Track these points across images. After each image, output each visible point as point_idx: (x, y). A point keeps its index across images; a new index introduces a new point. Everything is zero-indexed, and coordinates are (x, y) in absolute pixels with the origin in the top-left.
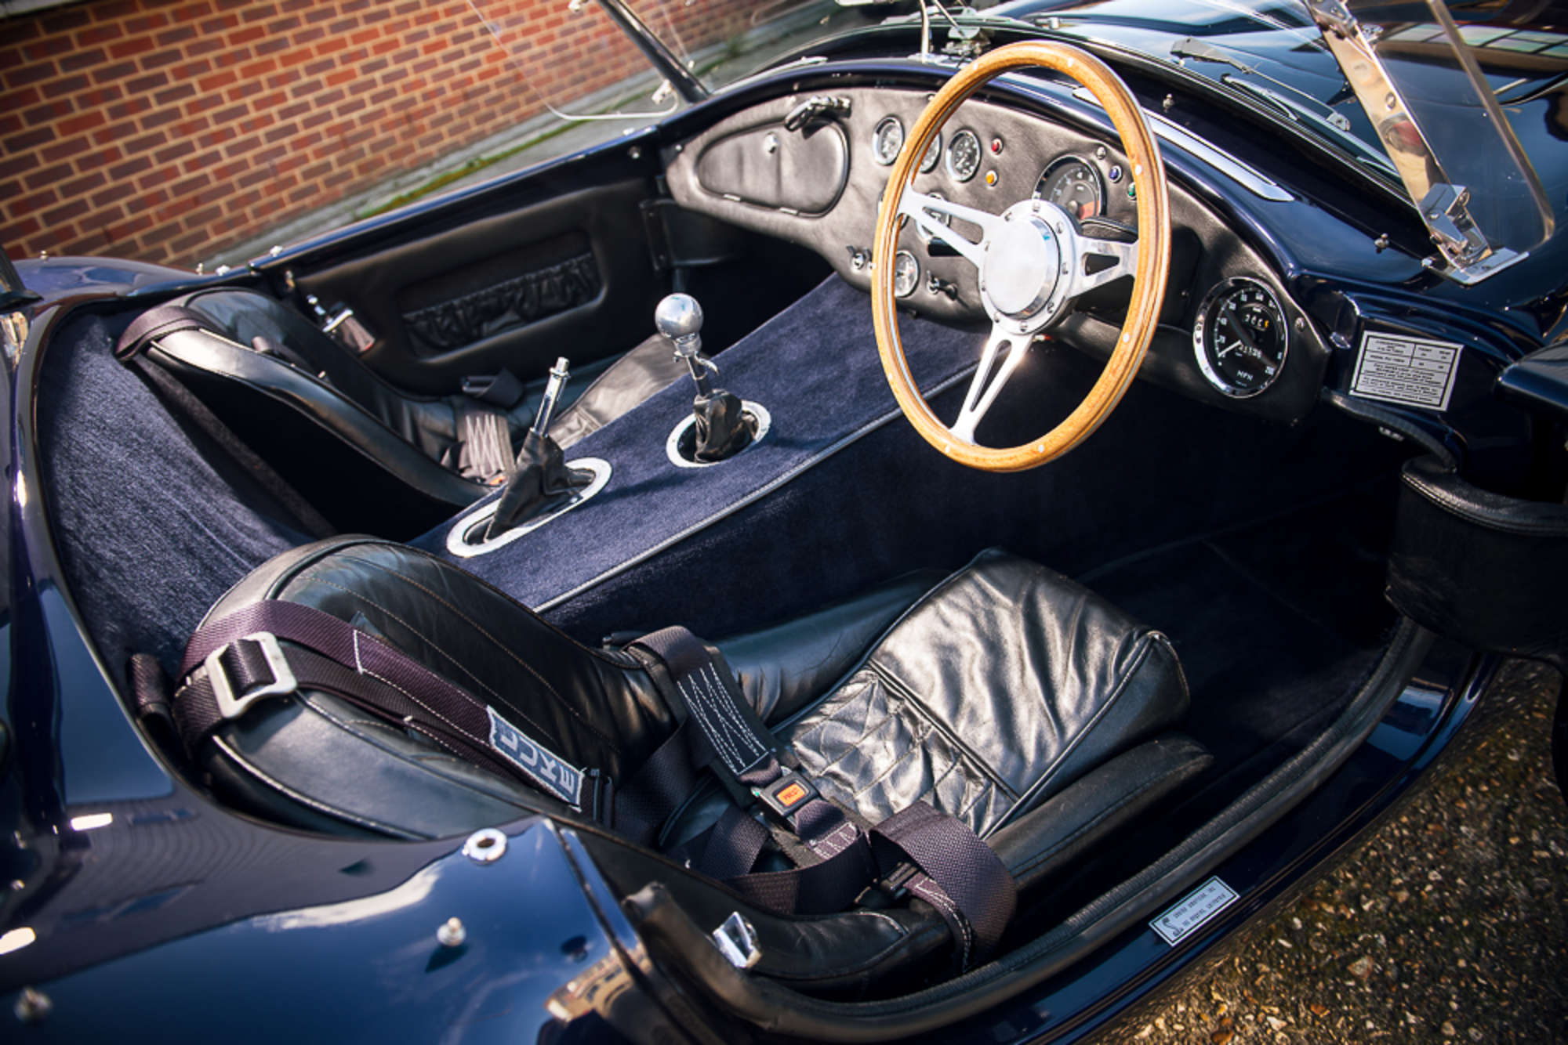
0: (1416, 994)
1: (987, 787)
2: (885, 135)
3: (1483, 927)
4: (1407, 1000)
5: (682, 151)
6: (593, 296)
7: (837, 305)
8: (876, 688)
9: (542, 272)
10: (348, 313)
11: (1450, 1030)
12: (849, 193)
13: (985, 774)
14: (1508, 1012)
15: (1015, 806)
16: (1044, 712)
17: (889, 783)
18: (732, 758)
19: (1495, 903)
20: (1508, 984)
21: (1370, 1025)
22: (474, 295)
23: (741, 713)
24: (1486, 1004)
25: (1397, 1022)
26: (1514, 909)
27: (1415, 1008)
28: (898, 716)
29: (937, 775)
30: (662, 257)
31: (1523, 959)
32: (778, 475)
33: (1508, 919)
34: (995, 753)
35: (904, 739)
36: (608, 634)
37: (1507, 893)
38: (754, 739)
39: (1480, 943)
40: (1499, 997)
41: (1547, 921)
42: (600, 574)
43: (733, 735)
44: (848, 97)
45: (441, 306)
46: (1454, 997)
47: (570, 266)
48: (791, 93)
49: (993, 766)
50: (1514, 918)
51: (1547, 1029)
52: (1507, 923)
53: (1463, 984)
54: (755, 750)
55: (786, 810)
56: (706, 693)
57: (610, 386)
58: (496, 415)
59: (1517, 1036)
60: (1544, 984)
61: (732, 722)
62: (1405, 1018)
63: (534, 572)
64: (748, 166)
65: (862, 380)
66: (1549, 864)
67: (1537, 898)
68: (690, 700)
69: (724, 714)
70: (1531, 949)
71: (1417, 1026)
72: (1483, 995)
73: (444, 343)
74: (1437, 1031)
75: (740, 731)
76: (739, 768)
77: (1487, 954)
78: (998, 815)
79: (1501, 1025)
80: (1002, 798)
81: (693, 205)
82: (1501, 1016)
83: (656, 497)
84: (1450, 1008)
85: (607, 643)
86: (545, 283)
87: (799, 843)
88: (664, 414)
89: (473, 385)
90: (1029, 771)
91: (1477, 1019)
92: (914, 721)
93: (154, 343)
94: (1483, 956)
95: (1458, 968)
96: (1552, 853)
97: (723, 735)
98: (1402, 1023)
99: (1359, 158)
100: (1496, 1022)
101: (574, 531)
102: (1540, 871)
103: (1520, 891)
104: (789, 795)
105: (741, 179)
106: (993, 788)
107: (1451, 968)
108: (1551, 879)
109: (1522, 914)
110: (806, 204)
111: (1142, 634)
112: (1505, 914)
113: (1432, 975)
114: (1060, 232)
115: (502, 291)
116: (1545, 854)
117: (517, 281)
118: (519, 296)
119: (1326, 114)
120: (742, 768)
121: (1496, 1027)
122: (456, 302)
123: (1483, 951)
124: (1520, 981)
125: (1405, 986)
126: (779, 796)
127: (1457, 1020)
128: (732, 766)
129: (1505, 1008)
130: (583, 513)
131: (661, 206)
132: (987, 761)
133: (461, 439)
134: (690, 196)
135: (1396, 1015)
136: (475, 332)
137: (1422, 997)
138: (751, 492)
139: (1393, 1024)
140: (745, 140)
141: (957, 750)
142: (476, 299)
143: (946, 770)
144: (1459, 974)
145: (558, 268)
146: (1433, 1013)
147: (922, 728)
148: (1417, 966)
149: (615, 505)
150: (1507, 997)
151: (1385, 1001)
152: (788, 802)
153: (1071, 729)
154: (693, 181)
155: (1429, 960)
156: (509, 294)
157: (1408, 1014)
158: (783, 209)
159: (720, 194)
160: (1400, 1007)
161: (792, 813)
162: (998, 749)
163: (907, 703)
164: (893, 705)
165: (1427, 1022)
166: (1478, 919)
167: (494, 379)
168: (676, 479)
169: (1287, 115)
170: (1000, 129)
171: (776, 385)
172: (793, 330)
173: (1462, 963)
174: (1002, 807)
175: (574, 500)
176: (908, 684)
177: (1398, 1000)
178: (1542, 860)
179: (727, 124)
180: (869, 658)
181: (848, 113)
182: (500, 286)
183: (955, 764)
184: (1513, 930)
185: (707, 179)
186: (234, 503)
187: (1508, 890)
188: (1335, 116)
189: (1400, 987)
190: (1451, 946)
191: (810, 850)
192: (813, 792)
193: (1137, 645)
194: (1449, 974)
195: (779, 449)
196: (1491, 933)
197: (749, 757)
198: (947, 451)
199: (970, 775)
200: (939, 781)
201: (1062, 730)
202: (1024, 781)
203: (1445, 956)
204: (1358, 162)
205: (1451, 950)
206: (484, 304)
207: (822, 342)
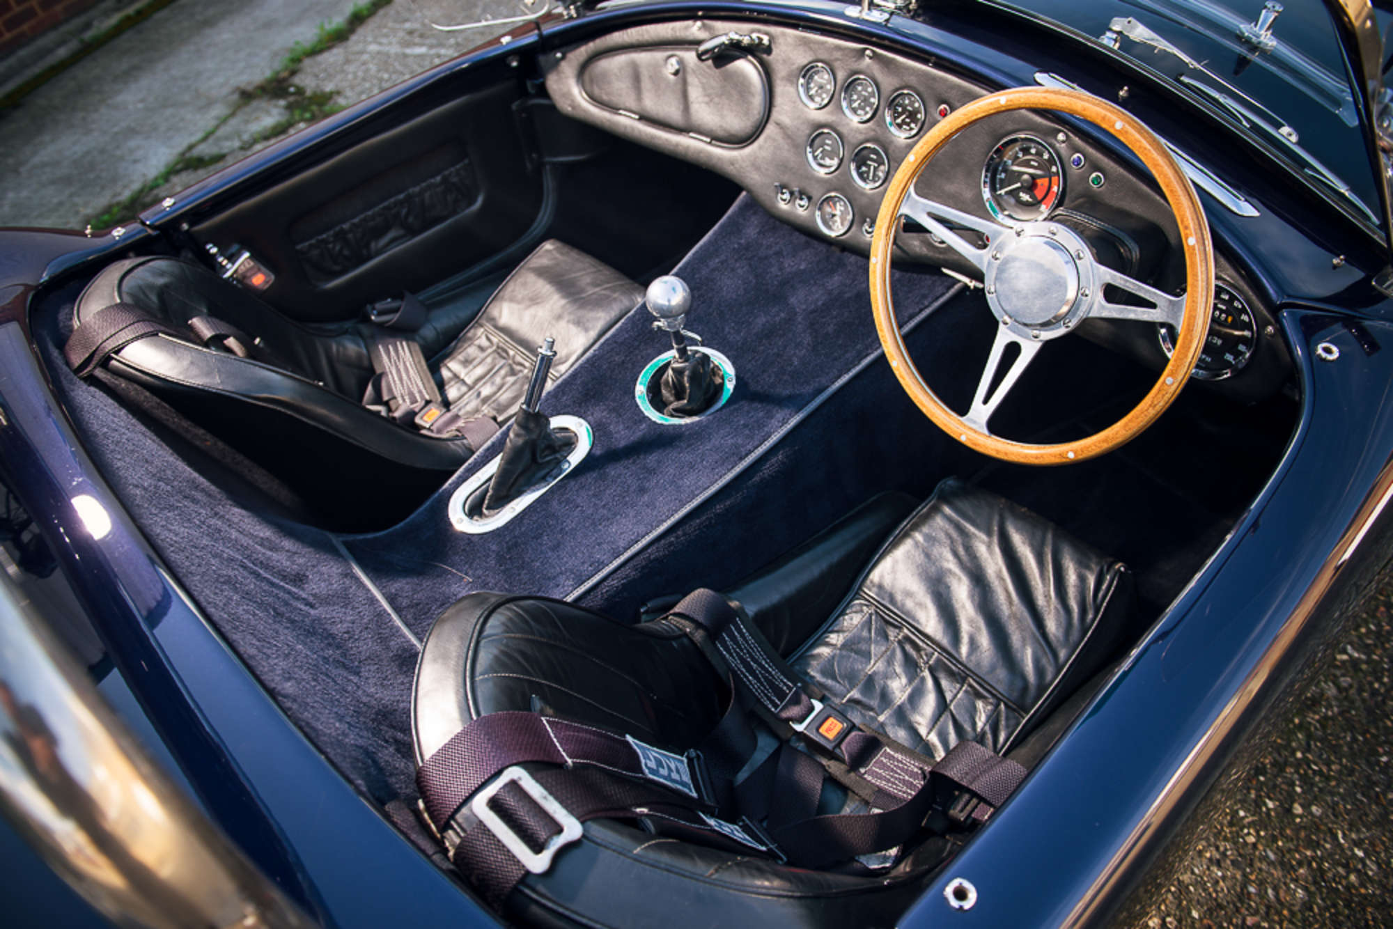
0: (1271, 784)
1: (997, 706)
2: (811, 77)
3: (1310, 723)
4: (1265, 789)
5: (563, 58)
6: (472, 201)
7: (759, 233)
8: (873, 617)
9: (424, 184)
10: (247, 255)
11: (1298, 809)
12: (770, 129)
13: (993, 695)
14: (1336, 790)
15: (1024, 721)
16: (1037, 641)
17: (908, 706)
18: (769, 699)
19: (1314, 703)
20: (1333, 767)
21: (1242, 813)
22: (362, 216)
23: (768, 657)
24: (1320, 785)
25: (1261, 809)
26: (1329, 707)
27: (1272, 795)
28: (900, 642)
29: (949, 696)
30: (534, 155)
31: (1341, 746)
32: (768, 436)
33: (1326, 714)
34: (1000, 677)
35: (911, 666)
36: (644, 604)
37: (1322, 694)
38: (782, 677)
39: (1309, 736)
40: (1327, 778)
41: (1353, 712)
42: (626, 549)
43: (766, 678)
44: (766, 33)
45: (331, 232)
46: (1297, 783)
47: (450, 175)
48: (696, 18)
49: (1000, 690)
50: (1330, 713)
51: (1365, 800)
52: (1326, 718)
53: (1302, 771)
54: (785, 688)
55: (833, 744)
56: (739, 646)
57: (512, 300)
58: (407, 340)
59: (1345, 808)
60: (1358, 764)
61: (763, 667)
62: (1265, 804)
63: (556, 548)
64: (646, 84)
65: (812, 324)
66: (1348, 664)
67: (1344, 694)
68: (727, 656)
69: (756, 661)
70: (1345, 737)
71: (1275, 809)
72: (1317, 779)
73: (337, 268)
74: (1289, 811)
75: (770, 673)
76: (776, 706)
77: (1316, 746)
78: (1010, 730)
79: (1333, 801)
80: (1011, 715)
81: (578, 114)
82: (1332, 794)
83: (652, 459)
84: (1295, 792)
85: (644, 613)
86: (427, 195)
87: (849, 771)
88: (623, 362)
89: (380, 314)
90: (1032, 691)
91: (1315, 798)
92: (917, 648)
93: (113, 355)
94: (1313, 747)
95: (1297, 759)
96: (1350, 656)
97: (759, 680)
98: (1264, 809)
99: (1306, 170)
100: (1329, 799)
101: (579, 501)
102: (1343, 671)
103: (1331, 691)
104: (829, 730)
105: (639, 97)
106: (1002, 706)
107: (1292, 759)
108: (1352, 677)
109: (1336, 709)
110: (721, 133)
111: (1110, 566)
112: (1324, 710)
113: (1280, 767)
114: (1080, 258)
115: (388, 208)
116: (1345, 657)
117: (401, 196)
118: (404, 211)
119: (1278, 126)
120: (778, 706)
121: (1330, 802)
122: (346, 226)
123: (1312, 743)
124: (1341, 764)
125: (1262, 778)
126: (821, 730)
127: (1302, 801)
128: (770, 706)
129: (1334, 787)
130: (582, 479)
131: (533, 105)
132: (995, 685)
133: (378, 371)
134: (574, 106)
135: (1259, 803)
136: (365, 252)
137: (1275, 786)
138: (747, 455)
139: (1258, 810)
140: (642, 57)
141: (963, 674)
142: (365, 220)
143: (955, 691)
144: (1298, 764)
145: (438, 178)
146: (1285, 798)
147: (926, 655)
148: (1267, 761)
149: (612, 471)
150: (1334, 778)
151: (1249, 793)
152: (831, 736)
153: (1062, 654)
154: (576, 92)
155: (1276, 755)
156: (394, 211)
157: (1267, 801)
158: (692, 134)
159: (614, 109)
160: (1260, 796)
161: (838, 745)
162: (1002, 673)
163: (906, 631)
164: (892, 633)
165: (1281, 805)
166: (1305, 717)
167: (403, 305)
168: (662, 440)
169: (1241, 123)
170: (946, 96)
171: (727, 329)
172: (722, 263)
173: (1299, 755)
174: (1012, 722)
175: (566, 466)
176: (903, 613)
177: (1259, 790)
178: (1343, 662)
179: (618, 37)
180: (860, 588)
181: (769, 50)
182: (386, 204)
183: (962, 686)
184: (1330, 723)
185: (597, 91)
186: (236, 510)
187: (1322, 690)
188: (1285, 130)
189: (1258, 780)
190: (1289, 742)
191: (861, 776)
192: (850, 725)
193: (1108, 577)
194: (1291, 766)
195: (757, 405)
196: (1316, 728)
197: (782, 696)
198: (963, 439)
199: (979, 696)
200: (951, 701)
201: (1055, 655)
202: (1029, 701)
203: (1286, 750)
204: (1306, 174)
205: (1289, 744)
206: (371, 224)
207: (756, 276)
